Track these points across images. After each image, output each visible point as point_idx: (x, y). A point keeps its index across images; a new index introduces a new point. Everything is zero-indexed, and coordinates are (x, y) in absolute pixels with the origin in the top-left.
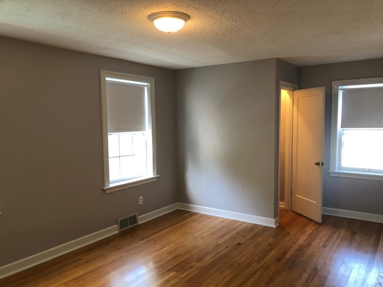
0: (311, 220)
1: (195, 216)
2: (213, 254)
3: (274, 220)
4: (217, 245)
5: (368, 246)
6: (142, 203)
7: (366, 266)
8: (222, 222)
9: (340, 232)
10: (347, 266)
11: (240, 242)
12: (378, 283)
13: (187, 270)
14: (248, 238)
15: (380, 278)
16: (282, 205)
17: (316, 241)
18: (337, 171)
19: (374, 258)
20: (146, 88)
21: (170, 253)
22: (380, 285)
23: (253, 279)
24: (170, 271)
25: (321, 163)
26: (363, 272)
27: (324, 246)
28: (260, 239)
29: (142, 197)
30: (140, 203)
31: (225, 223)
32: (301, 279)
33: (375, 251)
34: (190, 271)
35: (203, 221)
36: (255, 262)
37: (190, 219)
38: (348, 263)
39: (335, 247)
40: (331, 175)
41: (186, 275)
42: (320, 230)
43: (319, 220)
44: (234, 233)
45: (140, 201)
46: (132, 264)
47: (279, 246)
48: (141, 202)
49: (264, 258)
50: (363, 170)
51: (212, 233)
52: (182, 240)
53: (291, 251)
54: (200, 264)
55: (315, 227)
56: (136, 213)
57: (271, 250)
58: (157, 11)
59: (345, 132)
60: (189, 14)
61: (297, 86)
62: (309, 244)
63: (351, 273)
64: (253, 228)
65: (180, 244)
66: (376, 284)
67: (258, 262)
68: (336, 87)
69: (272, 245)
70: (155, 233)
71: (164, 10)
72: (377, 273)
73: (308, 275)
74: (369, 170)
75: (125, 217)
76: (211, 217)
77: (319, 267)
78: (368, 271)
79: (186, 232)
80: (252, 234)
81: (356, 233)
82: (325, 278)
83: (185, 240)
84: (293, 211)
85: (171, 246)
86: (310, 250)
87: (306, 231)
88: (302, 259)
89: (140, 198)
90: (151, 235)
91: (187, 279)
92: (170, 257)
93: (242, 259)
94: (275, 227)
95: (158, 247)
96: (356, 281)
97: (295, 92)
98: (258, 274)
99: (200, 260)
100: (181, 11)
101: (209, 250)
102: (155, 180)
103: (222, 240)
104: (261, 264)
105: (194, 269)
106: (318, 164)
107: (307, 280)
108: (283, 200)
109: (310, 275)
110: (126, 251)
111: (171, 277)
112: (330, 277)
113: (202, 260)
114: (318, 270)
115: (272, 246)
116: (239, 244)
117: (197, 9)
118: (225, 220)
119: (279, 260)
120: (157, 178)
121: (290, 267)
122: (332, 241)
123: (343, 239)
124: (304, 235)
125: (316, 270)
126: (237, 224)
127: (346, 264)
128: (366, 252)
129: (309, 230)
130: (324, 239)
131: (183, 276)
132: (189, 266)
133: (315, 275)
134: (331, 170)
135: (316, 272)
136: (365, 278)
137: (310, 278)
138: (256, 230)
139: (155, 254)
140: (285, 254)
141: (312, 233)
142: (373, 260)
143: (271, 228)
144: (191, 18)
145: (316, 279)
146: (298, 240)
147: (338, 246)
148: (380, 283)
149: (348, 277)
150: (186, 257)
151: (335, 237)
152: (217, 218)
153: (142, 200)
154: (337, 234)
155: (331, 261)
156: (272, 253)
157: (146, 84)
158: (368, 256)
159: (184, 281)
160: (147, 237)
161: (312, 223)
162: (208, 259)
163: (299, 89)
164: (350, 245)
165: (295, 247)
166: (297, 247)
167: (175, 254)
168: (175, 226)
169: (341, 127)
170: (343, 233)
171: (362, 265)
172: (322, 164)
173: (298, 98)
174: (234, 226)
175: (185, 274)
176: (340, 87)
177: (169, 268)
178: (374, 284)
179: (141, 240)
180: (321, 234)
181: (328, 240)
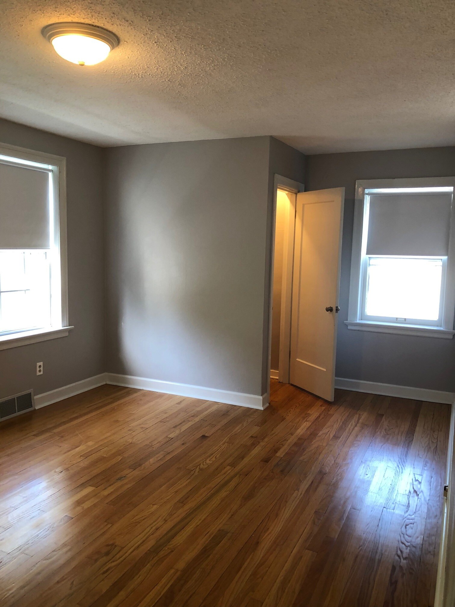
0: (318, 398)
1: (135, 395)
2: (160, 455)
3: (261, 398)
4: (168, 439)
5: (400, 434)
6: (42, 373)
7: (396, 465)
8: (179, 403)
9: (359, 415)
10: (368, 466)
11: (206, 435)
12: (412, 491)
13: (115, 483)
14: (218, 426)
15: (416, 483)
16: (274, 375)
17: (325, 430)
18: (358, 321)
19: (407, 452)
20: (50, 174)
21: (86, 456)
22: (415, 495)
23: (223, 494)
24: (83, 485)
25: (334, 309)
26: (391, 473)
27: (336, 437)
28: (238, 428)
29: (41, 364)
30: (38, 374)
31: (183, 405)
32: (298, 490)
33: (410, 442)
34: (119, 484)
35: (149, 402)
36: (229, 465)
37: (127, 399)
38: (370, 461)
39: (351, 438)
40: (349, 327)
41: (112, 490)
42: (331, 412)
43: (330, 397)
44: (197, 419)
45: (38, 369)
46: (16, 477)
47: (266, 440)
48: (40, 371)
49: (243, 458)
50: (397, 320)
51: (161, 421)
52: (108, 434)
53: (286, 446)
54: (136, 473)
55: (323, 408)
56: (31, 391)
57: (254, 445)
58: (57, 21)
59: (372, 261)
60: (117, 33)
61: (302, 186)
62: (313, 434)
63: (373, 476)
64: (228, 412)
65: (106, 441)
66: (410, 492)
67: (233, 465)
68: (360, 190)
69: (256, 437)
70: (64, 423)
71: (69, 19)
72: (412, 476)
73: (310, 482)
74: (405, 321)
75: (10, 397)
76: (161, 395)
77: (327, 470)
78: (398, 473)
79: (117, 421)
80: (225, 421)
81: (383, 415)
82: (335, 486)
83: (114, 434)
84: (292, 385)
85: (90, 443)
86: (315, 443)
87: (309, 415)
88: (301, 458)
89: (38, 364)
90: (55, 427)
91: (113, 497)
92: (85, 463)
93: (208, 461)
94: (262, 408)
95: (65, 446)
96: (380, 489)
97: (299, 195)
98: (233, 484)
99: (137, 465)
100: (102, 25)
101: (154, 449)
102: (67, 334)
103: (177, 432)
104: (238, 468)
105: (125, 481)
106: (330, 310)
107: (308, 490)
108: (275, 366)
109: (312, 482)
110: (8, 455)
111: (86, 496)
112: (343, 484)
113: (140, 465)
114: (325, 474)
115: (256, 440)
116: (204, 437)
117: (131, 23)
118: (184, 399)
119: (266, 461)
120: (69, 331)
121: (282, 471)
122: (347, 429)
123: (364, 426)
124: (306, 421)
125: (322, 474)
126: (203, 406)
127: (368, 463)
128: (396, 444)
129: (314, 413)
130: (336, 426)
131: (106, 493)
132: (118, 476)
133: (320, 482)
134: (350, 320)
135: (322, 478)
136: (393, 484)
137: (313, 487)
138: (232, 415)
139: (60, 458)
140: (276, 451)
141: (319, 416)
142: (406, 456)
143: (257, 410)
144: (121, 43)
145: (322, 488)
146: (296, 429)
147: (357, 436)
148: (415, 491)
149: (369, 483)
150: (114, 461)
151: (353, 422)
152: (171, 397)
153: (42, 369)
154: (356, 417)
155: (344, 459)
156: (256, 451)
157: (50, 167)
158: (399, 450)
159: (107, 501)
160: (49, 430)
161: (319, 403)
162: (152, 463)
163: (306, 189)
164: (373, 434)
165: (292, 439)
166: (295, 440)
167: (95, 457)
168: (98, 412)
169: (367, 254)
170: (364, 415)
171: (390, 464)
172: (337, 310)
173: (304, 205)
174: (199, 409)
175: (110, 490)
176: (367, 191)
177: (83, 480)
178: (407, 492)
179: (36, 435)
180: (332, 419)
181: (342, 429)
